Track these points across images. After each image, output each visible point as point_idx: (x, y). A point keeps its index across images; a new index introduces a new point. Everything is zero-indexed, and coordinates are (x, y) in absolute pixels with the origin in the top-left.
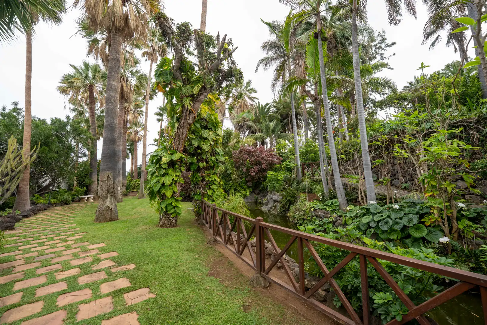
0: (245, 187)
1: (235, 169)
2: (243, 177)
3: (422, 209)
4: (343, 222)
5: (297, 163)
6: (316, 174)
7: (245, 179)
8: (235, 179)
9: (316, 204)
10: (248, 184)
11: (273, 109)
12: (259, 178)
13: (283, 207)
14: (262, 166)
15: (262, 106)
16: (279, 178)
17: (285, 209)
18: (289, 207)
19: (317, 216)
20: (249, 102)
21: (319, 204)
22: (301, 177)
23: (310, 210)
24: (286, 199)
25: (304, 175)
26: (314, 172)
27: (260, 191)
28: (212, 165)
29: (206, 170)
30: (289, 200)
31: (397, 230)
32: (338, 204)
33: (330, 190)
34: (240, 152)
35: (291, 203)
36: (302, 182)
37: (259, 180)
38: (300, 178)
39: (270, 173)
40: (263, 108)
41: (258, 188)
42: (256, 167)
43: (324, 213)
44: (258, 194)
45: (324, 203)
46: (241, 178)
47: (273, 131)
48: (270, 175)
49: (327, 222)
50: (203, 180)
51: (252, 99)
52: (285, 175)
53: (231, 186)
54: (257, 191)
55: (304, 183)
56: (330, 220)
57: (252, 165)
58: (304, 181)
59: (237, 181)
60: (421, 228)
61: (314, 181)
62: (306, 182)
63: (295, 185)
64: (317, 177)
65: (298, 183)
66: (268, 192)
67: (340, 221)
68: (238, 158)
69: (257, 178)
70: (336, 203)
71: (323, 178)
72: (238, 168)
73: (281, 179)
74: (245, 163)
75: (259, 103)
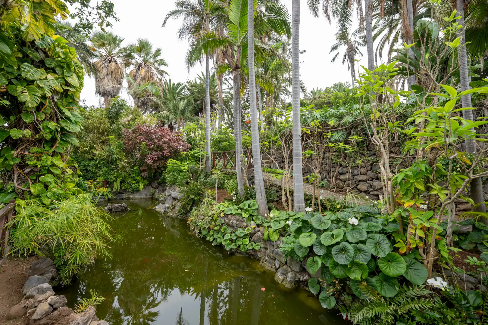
0: (138, 178)
1: (124, 154)
2: (135, 165)
3: (386, 223)
4: (265, 236)
5: (207, 151)
6: (228, 166)
7: (139, 168)
8: (123, 167)
9: (228, 207)
10: (142, 175)
11: (185, 92)
12: (158, 168)
13: (183, 208)
14: (163, 153)
15: (174, 84)
16: (182, 168)
17: (186, 211)
18: (191, 209)
19: (228, 225)
20: (157, 76)
21: (231, 207)
22: (210, 168)
23: (219, 216)
24: (188, 197)
25: (214, 166)
26: (226, 164)
27: (159, 184)
28: (49, 137)
29: (34, 146)
30: (192, 199)
31: (362, 264)
32: (256, 207)
33: (246, 187)
34: (134, 132)
35: (194, 203)
36: (211, 175)
37: (158, 170)
38: (209, 170)
39: (171, 163)
40: (175, 87)
41: (157, 180)
42: (155, 153)
43: (238, 220)
44: (157, 188)
45: (238, 205)
46: (133, 167)
47: (183, 112)
48: (171, 164)
49: (242, 235)
50: (22, 165)
51: (161, 73)
52: (192, 165)
53: (117, 177)
54: (155, 184)
55: (214, 176)
56: (247, 232)
57: (150, 150)
58: (214, 174)
59: (128, 169)
60: (397, 258)
61: (225, 174)
62: (217, 175)
63: (202, 178)
64: (228, 170)
65: (207, 176)
66: (167, 186)
67: (259, 234)
68: (130, 140)
69: (156, 167)
70: (254, 205)
71: (238, 171)
72: (129, 153)
73: (185, 169)
74: (139, 147)
75: (170, 80)
